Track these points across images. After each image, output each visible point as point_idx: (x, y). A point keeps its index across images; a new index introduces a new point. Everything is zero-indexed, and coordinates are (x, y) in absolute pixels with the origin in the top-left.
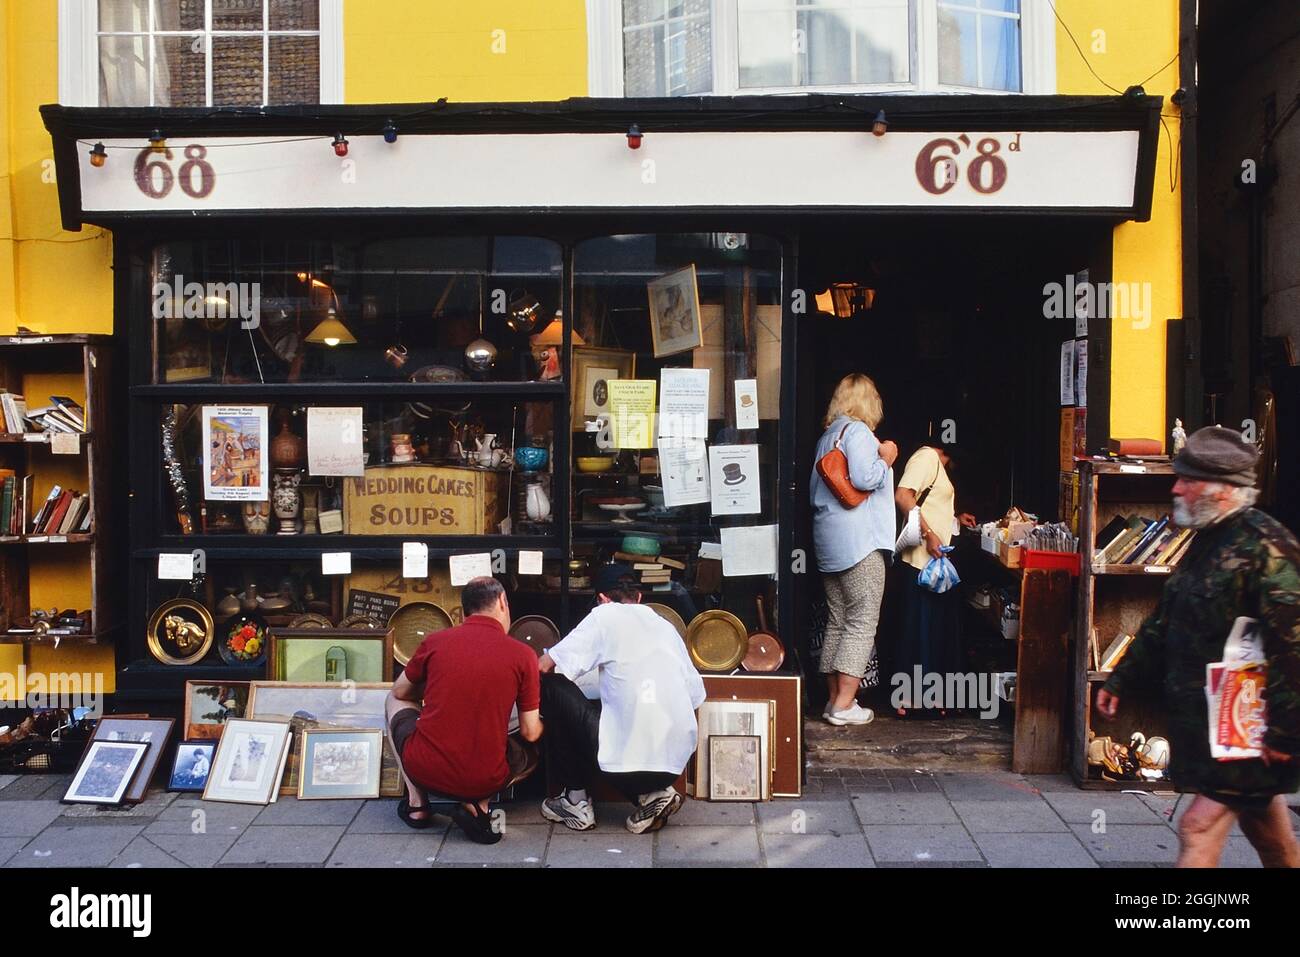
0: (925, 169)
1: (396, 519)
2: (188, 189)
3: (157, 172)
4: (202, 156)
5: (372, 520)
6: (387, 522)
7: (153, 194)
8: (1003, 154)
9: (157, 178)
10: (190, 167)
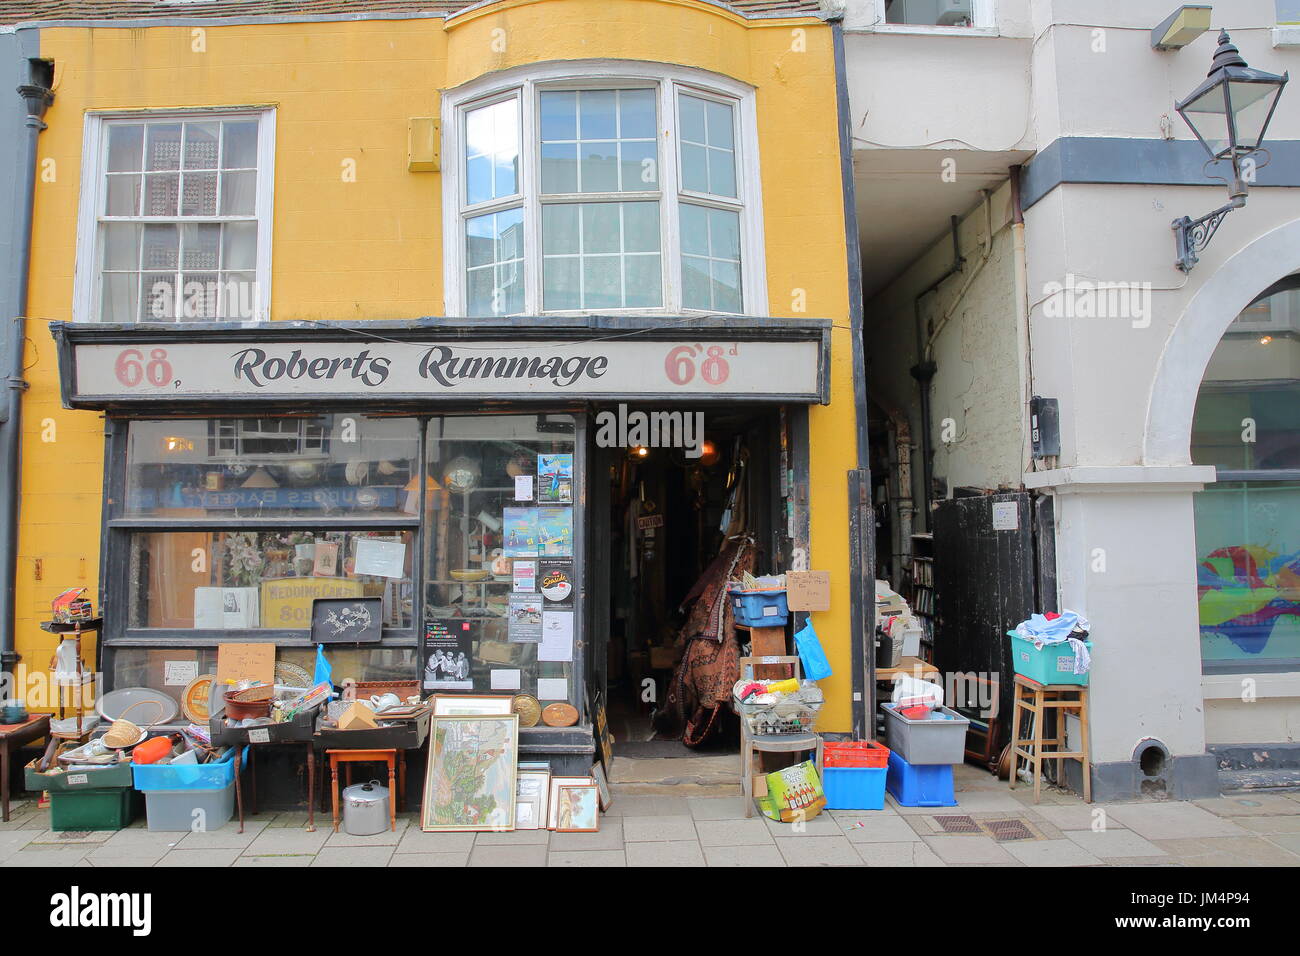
0: (671, 369)
1: (299, 616)
2: (152, 379)
3: (132, 369)
4: (165, 356)
5: (281, 617)
6: (293, 619)
7: (129, 384)
8: (726, 357)
9: (131, 371)
10: (155, 366)
